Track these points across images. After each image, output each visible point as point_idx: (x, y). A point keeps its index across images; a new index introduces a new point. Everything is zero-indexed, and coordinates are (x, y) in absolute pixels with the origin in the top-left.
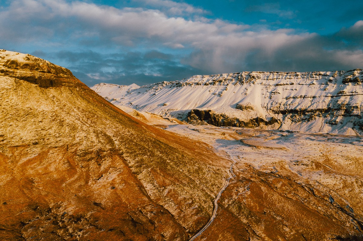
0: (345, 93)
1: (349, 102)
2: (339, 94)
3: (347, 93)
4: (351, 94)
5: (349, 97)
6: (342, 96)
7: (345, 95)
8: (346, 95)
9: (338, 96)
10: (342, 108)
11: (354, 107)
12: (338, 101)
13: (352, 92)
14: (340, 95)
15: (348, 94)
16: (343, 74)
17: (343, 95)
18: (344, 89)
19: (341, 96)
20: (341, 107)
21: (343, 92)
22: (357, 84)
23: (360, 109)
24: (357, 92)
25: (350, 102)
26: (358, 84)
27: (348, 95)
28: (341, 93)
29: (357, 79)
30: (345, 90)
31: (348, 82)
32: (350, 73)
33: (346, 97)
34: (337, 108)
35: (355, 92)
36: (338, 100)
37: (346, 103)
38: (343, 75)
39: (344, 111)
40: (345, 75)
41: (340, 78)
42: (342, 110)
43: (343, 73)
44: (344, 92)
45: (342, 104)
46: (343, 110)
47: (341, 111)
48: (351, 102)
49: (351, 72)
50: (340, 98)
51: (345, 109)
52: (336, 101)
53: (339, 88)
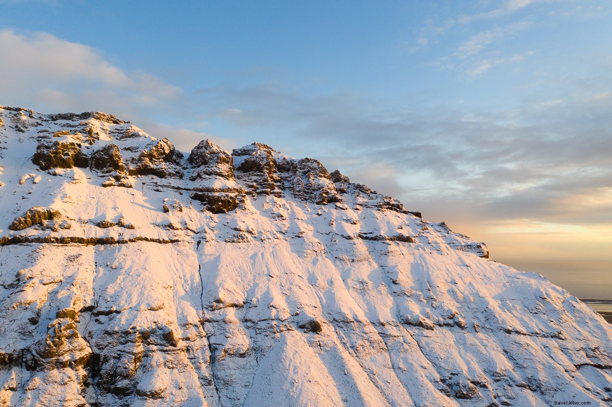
0: (61, 226)
1: (100, 291)
2: (27, 225)
3: (73, 224)
4: (100, 233)
5: (89, 252)
6: (47, 241)
7: (62, 241)
8: (73, 240)
9: (16, 241)
10: (66, 346)
11: (145, 336)
12: (18, 283)
13: (102, 225)
14: (32, 232)
15: (77, 231)
16: (33, 125)
17: (54, 235)
18: (49, 196)
19: (39, 240)
20: (57, 337)
21: (51, 216)
22: (113, 181)
23: (188, 350)
24: (132, 227)
25: (104, 290)
26: (118, 178)
27: (80, 241)
28: (35, 219)
29: (111, 156)
30: (56, 206)
31: (65, 164)
32: (69, 126)
33: (73, 249)
34: (21, 345)
35: (120, 224)
36: (26, 272)
37: (81, 297)
38: (32, 129)
39: (82, 372)
40: (40, 128)
41: (19, 140)
42: (61, 365)
43: (33, 121)
44: (57, 221)
45: (58, 315)
46: (72, 364)
47: (55, 373)
48: (111, 291)
49: (70, 122)
50: (32, 260)
51: (88, 351)
52: (10, 280)
53: (21, 190)
